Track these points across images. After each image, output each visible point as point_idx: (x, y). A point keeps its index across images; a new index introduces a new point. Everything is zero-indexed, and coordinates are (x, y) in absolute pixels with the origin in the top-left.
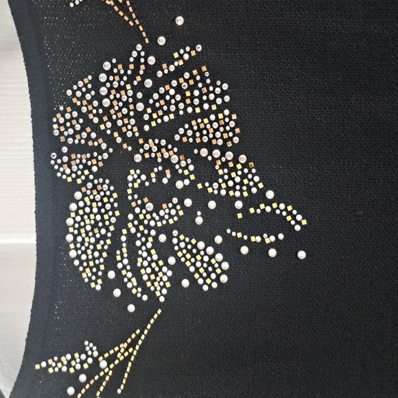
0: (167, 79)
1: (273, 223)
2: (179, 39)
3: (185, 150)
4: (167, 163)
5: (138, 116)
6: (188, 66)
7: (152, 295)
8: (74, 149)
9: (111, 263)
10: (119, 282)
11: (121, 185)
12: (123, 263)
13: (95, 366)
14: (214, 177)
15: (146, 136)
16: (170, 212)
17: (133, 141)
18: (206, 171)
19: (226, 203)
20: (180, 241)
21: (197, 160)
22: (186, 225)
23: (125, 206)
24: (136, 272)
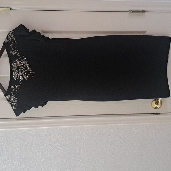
0: (22, 61)
1: (32, 74)
2: (24, 58)
3: (24, 67)
4: (23, 68)
5: (20, 64)
6: (25, 60)
7: (21, 80)
8: (14, 67)
9: (17, 77)
10: (18, 79)
11: (18, 70)
12: (18, 77)
13: (16, 87)
14: (27, 70)
15: (20, 66)
16: (23, 73)
17: (19, 66)
18: (26, 69)
19: (28, 72)
20: (24, 75)
21: (25, 68)
22: (24, 74)
23: (18, 72)
24: (20, 78)
